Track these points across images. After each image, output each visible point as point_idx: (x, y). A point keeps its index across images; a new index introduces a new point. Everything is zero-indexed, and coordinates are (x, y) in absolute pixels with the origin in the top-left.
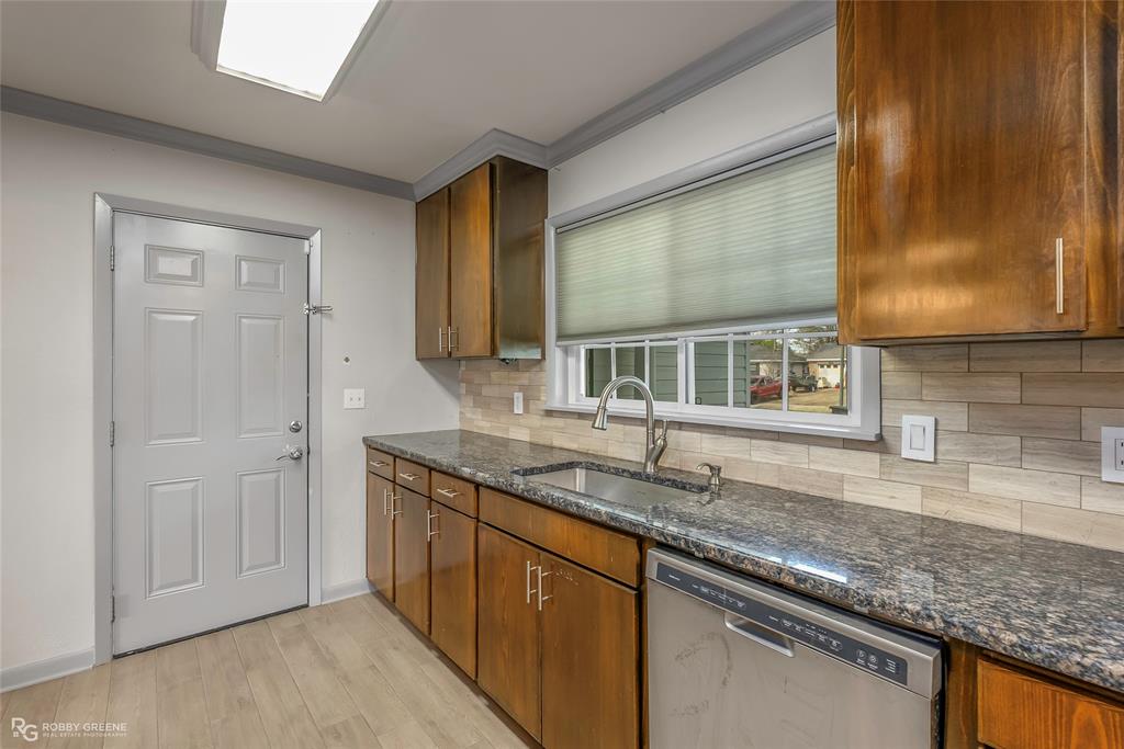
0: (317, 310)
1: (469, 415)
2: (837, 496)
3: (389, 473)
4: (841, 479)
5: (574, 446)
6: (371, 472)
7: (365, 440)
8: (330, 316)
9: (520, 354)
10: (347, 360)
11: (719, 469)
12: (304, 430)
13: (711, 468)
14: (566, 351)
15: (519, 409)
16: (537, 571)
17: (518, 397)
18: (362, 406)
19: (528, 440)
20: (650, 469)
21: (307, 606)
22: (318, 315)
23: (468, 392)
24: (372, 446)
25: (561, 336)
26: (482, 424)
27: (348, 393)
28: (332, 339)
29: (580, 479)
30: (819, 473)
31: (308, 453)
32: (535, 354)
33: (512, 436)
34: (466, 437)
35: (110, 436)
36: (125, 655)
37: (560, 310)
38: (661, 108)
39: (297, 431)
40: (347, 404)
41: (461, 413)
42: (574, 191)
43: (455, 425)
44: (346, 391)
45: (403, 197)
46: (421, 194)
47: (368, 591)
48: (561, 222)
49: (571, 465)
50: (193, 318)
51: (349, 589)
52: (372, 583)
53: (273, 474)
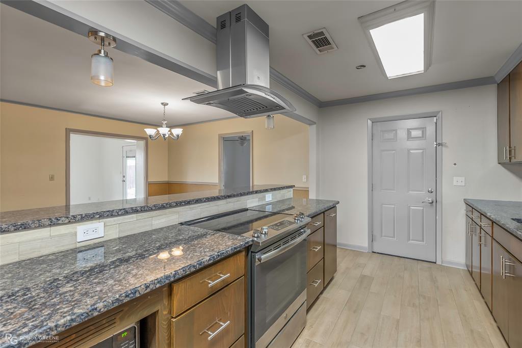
0: (439, 144)
3: (470, 216)
6: (466, 215)
7: (465, 200)
8: (446, 147)
10: (455, 164)
12: (434, 193)
18: (464, 185)
21: (436, 263)
22: (440, 146)
24: (467, 204)
27: (455, 179)
28: (447, 156)
31: (436, 202)
35: (372, 188)
36: (375, 252)
39: (432, 192)
40: (455, 183)
44: (454, 178)
46: (500, 79)
47: (465, 268)
50: (394, 152)
51: (457, 264)
52: (467, 266)
53: (422, 208)
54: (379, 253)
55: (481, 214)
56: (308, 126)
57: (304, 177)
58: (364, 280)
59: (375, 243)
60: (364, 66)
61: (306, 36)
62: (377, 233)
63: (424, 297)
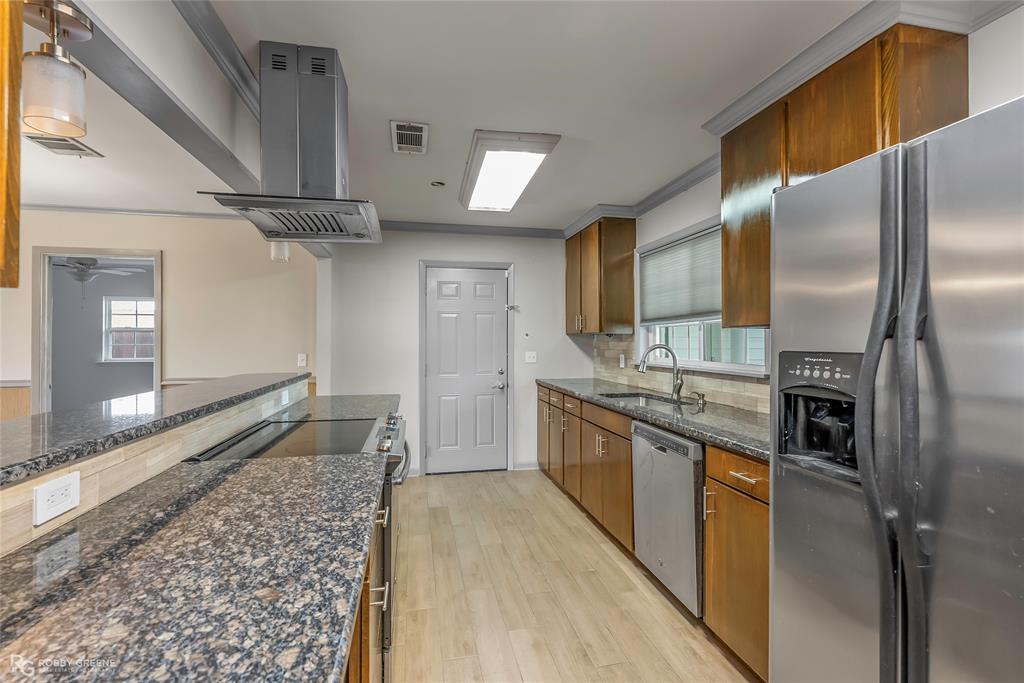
0: (512, 308)
1: (599, 369)
2: (755, 410)
3: (546, 399)
4: (756, 400)
5: (647, 387)
6: (539, 400)
7: (537, 381)
8: (518, 311)
9: (619, 330)
10: (527, 335)
11: (703, 395)
12: (505, 373)
13: (699, 395)
14: (648, 330)
15: (622, 365)
16: (599, 439)
17: (622, 357)
18: (536, 362)
19: (626, 383)
20: (675, 397)
21: (506, 470)
22: (512, 311)
23: (599, 355)
24: (539, 384)
25: (643, 320)
26: (605, 374)
27: (527, 354)
28: (520, 323)
29: (642, 402)
30: (748, 397)
31: (507, 386)
32: (627, 331)
33: (620, 381)
34: (597, 382)
35: (425, 372)
37: (642, 304)
38: (684, 188)
39: (502, 374)
40: (527, 361)
41: (595, 368)
42: (651, 233)
43: (591, 375)
45: (560, 237)
46: (569, 234)
47: (538, 468)
48: (642, 251)
49: (637, 395)
50: (455, 315)
51: (528, 465)
52: (540, 464)
53: (490, 397)
54: (435, 474)
55: (564, 394)
56: (316, 259)
57: (301, 357)
58: (436, 514)
59: (430, 459)
60: (442, 184)
61: (394, 125)
62: (432, 442)
63: (515, 511)
